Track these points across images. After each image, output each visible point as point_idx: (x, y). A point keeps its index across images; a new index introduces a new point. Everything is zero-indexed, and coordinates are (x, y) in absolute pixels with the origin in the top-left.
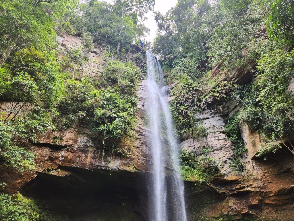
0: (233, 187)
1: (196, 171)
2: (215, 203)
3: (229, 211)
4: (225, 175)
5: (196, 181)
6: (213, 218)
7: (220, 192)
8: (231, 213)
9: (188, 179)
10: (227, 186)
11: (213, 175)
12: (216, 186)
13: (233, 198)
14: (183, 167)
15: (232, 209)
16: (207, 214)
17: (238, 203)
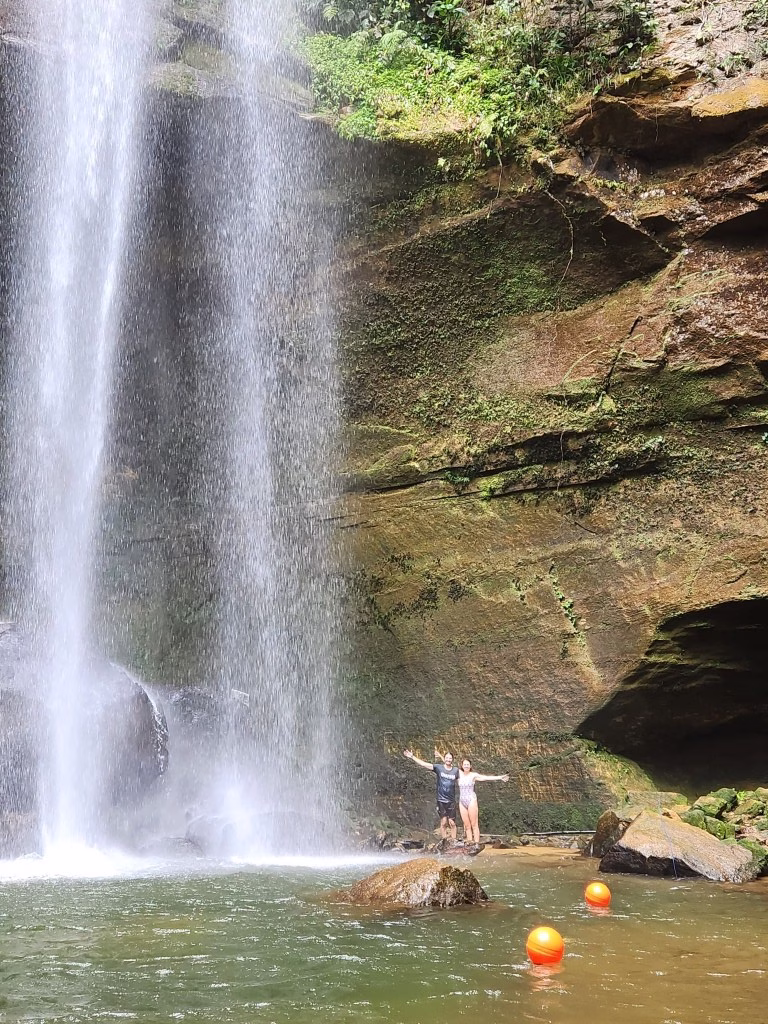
0: (739, 171)
1: (466, 67)
2: (581, 300)
3: (671, 350)
4: (689, 75)
5: (449, 138)
6: (549, 398)
7: (630, 217)
8: (685, 362)
9: (393, 122)
10: (699, 164)
11: (587, 85)
12: (607, 168)
13: (722, 256)
14: (372, 41)
15: (698, 334)
16: (516, 374)
17: (751, 288)
